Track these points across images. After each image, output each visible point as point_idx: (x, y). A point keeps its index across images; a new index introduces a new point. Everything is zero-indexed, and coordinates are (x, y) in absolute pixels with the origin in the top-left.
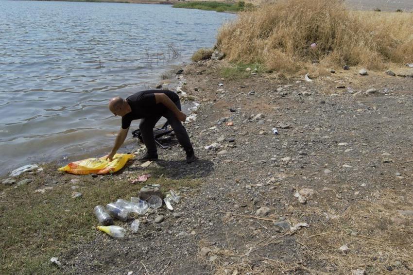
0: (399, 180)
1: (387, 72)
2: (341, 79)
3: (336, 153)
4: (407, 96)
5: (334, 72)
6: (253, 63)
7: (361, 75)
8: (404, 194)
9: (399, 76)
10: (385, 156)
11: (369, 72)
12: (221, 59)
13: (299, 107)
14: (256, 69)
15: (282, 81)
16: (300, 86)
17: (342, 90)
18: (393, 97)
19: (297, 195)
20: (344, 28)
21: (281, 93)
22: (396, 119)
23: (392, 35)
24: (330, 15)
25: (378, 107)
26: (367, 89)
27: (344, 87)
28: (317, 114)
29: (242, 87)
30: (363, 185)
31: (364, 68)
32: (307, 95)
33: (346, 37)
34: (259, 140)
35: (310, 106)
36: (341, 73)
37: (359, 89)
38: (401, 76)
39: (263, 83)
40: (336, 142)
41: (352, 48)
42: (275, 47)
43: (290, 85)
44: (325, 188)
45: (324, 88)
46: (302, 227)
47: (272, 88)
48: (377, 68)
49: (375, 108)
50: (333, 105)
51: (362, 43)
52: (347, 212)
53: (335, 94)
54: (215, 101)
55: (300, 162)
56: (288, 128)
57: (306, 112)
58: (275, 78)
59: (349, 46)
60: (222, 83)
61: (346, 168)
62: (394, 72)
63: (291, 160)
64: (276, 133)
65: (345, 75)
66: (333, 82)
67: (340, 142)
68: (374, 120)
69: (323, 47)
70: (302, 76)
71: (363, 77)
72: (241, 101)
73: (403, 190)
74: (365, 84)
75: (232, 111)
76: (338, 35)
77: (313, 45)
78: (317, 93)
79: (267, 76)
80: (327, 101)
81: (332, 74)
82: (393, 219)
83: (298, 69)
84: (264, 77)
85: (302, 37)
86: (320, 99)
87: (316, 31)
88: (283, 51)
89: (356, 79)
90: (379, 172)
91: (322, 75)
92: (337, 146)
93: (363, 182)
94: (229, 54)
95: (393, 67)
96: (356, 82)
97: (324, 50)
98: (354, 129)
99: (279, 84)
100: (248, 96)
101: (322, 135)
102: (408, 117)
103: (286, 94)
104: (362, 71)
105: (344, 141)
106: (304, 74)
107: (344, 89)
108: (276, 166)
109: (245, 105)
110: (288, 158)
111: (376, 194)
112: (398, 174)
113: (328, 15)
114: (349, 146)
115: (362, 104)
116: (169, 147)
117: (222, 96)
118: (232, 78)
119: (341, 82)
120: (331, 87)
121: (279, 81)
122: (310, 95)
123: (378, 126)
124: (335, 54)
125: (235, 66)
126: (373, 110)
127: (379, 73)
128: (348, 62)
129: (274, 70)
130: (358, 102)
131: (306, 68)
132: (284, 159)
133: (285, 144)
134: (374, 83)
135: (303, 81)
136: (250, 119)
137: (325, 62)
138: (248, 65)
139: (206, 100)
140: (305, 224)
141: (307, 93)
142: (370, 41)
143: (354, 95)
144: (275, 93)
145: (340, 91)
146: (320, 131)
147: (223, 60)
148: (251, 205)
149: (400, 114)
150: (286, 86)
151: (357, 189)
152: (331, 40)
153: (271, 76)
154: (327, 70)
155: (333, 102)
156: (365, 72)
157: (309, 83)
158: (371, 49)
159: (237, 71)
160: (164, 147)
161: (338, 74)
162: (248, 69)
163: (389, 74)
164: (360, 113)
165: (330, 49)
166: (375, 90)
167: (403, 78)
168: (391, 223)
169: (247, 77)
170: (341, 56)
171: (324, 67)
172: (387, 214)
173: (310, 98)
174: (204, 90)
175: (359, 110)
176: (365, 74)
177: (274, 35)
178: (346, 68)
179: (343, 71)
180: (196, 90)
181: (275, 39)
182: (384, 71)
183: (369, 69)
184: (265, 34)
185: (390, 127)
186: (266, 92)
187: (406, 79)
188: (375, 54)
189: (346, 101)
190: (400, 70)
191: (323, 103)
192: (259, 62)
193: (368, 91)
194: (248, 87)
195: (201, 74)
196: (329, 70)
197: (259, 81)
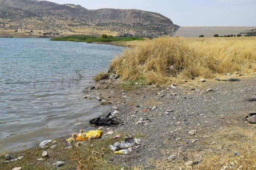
0: (229, 123)
1: (216, 79)
2: (192, 85)
3: (200, 118)
4: (228, 91)
5: (187, 82)
6: (138, 80)
7: (202, 82)
8: (232, 127)
9: (222, 80)
10: (222, 116)
11: (206, 80)
12: (117, 78)
13: (173, 101)
14: (141, 83)
15: (159, 89)
16: (170, 91)
17: (194, 91)
18: (221, 92)
19: (189, 132)
20: (188, 56)
21: (161, 95)
22: (224, 102)
23: (215, 57)
24: (179, 49)
25: (214, 97)
26: (207, 89)
27: (194, 89)
28: (184, 104)
29: (137, 94)
30: (215, 126)
31: (203, 78)
32: (175, 95)
33: (190, 61)
34: (161, 118)
35: (179, 100)
36: (191, 81)
37: (202, 89)
38: (224, 80)
39: (148, 91)
40: (198, 114)
41: (194, 67)
42: (149, 70)
43: (164, 91)
44: (200, 129)
45: (184, 91)
46: (196, 140)
47: (154, 93)
48: (209, 77)
49: (213, 98)
50: (191, 99)
51: (199, 64)
52: (211, 134)
53: (191, 93)
54: (125, 102)
55: (185, 123)
56: (172, 111)
57: (178, 103)
58: (154, 88)
59: (192, 66)
60: (124, 93)
61: (206, 122)
62: (220, 79)
63: (180, 123)
64: (168, 114)
65: (193, 82)
66: (188, 87)
67: (200, 114)
68: (214, 103)
69: (177, 67)
70: (169, 85)
71: (203, 83)
72: (140, 101)
73: (231, 126)
74: (205, 87)
75: (138, 107)
76: (185, 60)
77: (172, 67)
78: (180, 93)
79: (149, 87)
80: (187, 97)
81: (186, 83)
82: (229, 134)
83: (166, 81)
84: (147, 87)
85: (165, 63)
86: (183, 97)
87: (172, 59)
88: (154, 71)
89: (199, 84)
90: (220, 122)
91: (180, 83)
92: (199, 116)
93: (215, 125)
94: (122, 76)
95: (218, 76)
96: (200, 86)
97: (178, 69)
98: (205, 108)
99: (157, 90)
100: (142, 99)
101: (191, 112)
102: (230, 100)
103: (164, 95)
104: (202, 79)
105: (202, 114)
106: (170, 84)
107: (194, 90)
108: (175, 126)
109: (143, 103)
110: (179, 122)
111: (221, 128)
112: (228, 121)
113: (178, 49)
114: (205, 115)
115: (206, 97)
116: (116, 126)
117: (127, 100)
118: (128, 89)
119: (192, 87)
120: (187, 90)
121: (157, 89)
122: (177, 95)
123: (216, 105)
124: (185, 71)
125: (127, 82)
126: (212, 99)
127: (211, 80)
128: (193, 75)
129: (152, 83)
130: (203, 96)
131: (171, 80)
132: (177, 123)
133: (174, 118)
134: (210, 85)
135: (170, 88)
136: (150, 109)
137: (180, 76)
138: (136, 81)
139: (119, 102)
140: (197, 139)
141: (175, 94)
142: (203, 62)
143: (201, 93)
144: (157, 96)
145: (193, 91)
146: (189, 111)
147: (118, 79)
148: (172, 138)
149: (226, 100)
150: (162, 91)
151: (213, 128)
152: (181, 63)
153: (152, 86)
154: (183, 80)
155: (191, 97)
156: (204, 80)
157: (174, 88)
158: (205, 67)
159: (130, 85)
160: (113, 126)
161: (189, 83)
162: (136, 83)
163: (217, 80)
164: (206, 101)
165: (182, 68)
166: (211, 89)
167: (225, 81)
168: (228, 135)
169: (137, 88)
170: (189, 72)
171: (180, 79)
172: (226, 133)
173: (178, 97)
174: (114, 97)
175: (205, 100)
176: (204, 81)
177: (148, 62)
178: (193, 79)
179: (191, 80)
180: (110, 98)
181: (149, 65)
182: (213, 78)
183: (205, 78)
184: (142, 62)
185: (222, 105)
186: (152, 95)
187: (226, 82)
188: (208, 69)
189: (197, 96)
190: (222, 77)
191: (186, 98)
192: (142, 78)
193: (207, 90)
194: (140, 93)
195: (107, 88)
196: (184, 80)
197: (145, 90)
